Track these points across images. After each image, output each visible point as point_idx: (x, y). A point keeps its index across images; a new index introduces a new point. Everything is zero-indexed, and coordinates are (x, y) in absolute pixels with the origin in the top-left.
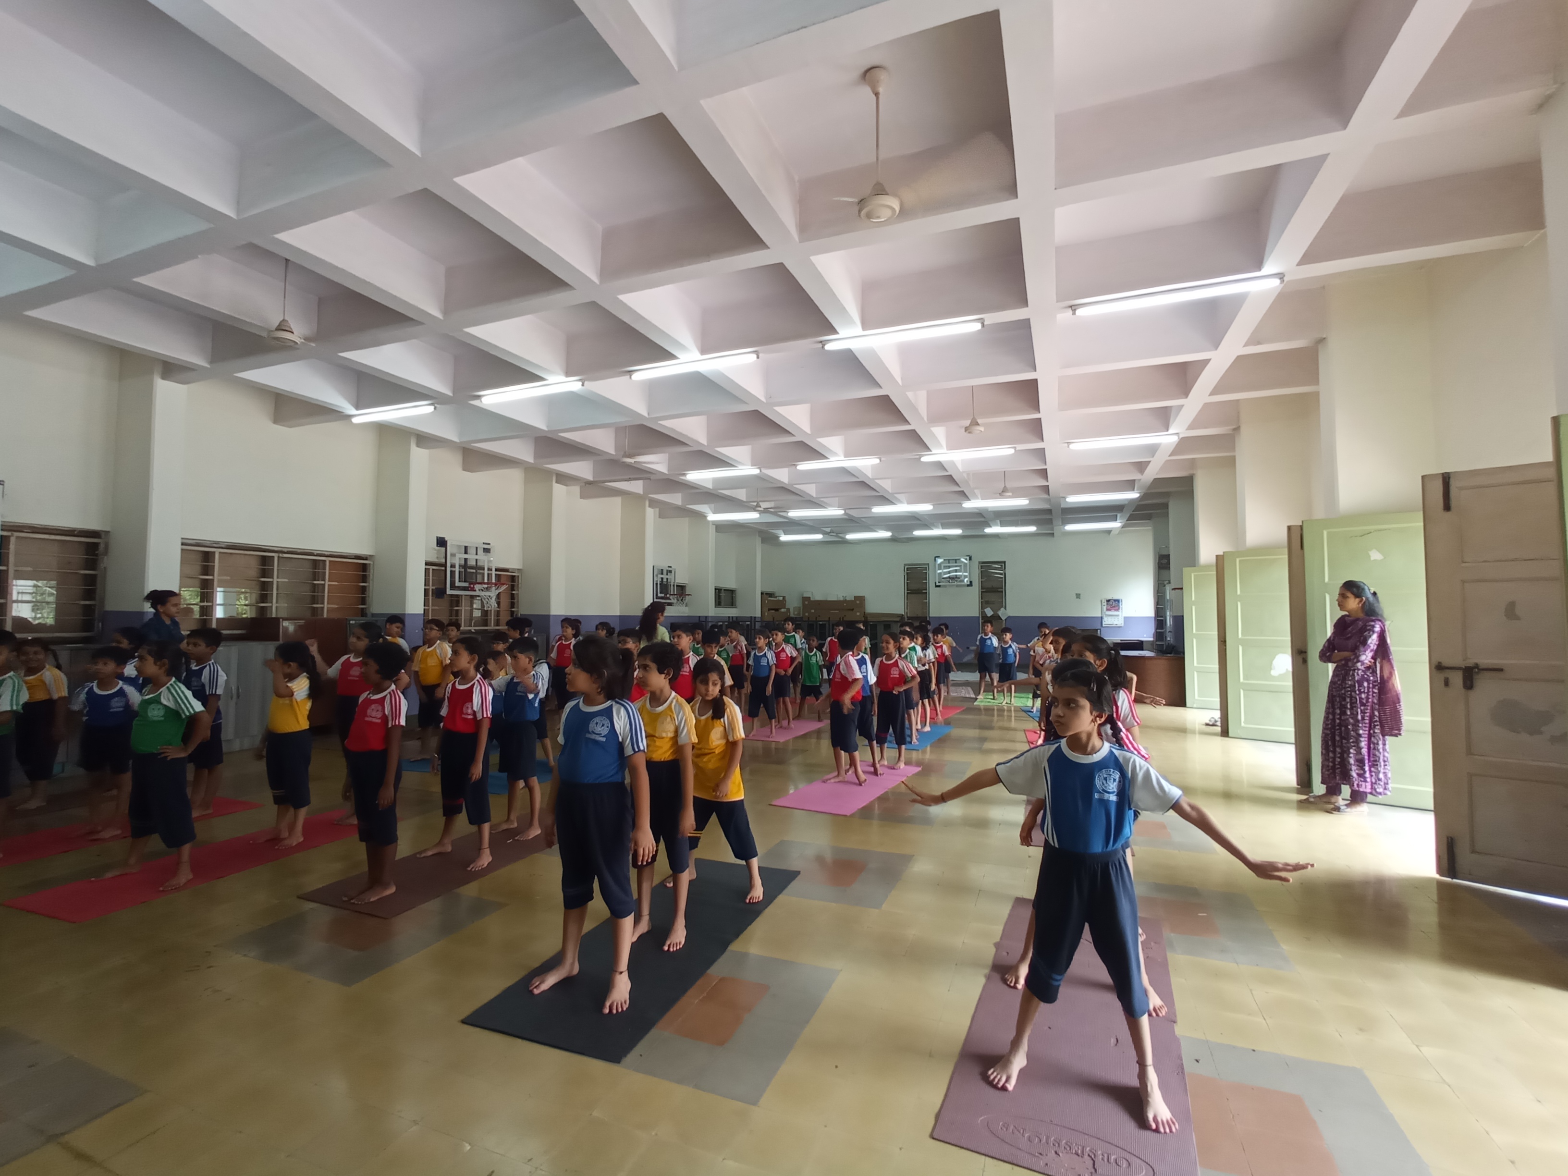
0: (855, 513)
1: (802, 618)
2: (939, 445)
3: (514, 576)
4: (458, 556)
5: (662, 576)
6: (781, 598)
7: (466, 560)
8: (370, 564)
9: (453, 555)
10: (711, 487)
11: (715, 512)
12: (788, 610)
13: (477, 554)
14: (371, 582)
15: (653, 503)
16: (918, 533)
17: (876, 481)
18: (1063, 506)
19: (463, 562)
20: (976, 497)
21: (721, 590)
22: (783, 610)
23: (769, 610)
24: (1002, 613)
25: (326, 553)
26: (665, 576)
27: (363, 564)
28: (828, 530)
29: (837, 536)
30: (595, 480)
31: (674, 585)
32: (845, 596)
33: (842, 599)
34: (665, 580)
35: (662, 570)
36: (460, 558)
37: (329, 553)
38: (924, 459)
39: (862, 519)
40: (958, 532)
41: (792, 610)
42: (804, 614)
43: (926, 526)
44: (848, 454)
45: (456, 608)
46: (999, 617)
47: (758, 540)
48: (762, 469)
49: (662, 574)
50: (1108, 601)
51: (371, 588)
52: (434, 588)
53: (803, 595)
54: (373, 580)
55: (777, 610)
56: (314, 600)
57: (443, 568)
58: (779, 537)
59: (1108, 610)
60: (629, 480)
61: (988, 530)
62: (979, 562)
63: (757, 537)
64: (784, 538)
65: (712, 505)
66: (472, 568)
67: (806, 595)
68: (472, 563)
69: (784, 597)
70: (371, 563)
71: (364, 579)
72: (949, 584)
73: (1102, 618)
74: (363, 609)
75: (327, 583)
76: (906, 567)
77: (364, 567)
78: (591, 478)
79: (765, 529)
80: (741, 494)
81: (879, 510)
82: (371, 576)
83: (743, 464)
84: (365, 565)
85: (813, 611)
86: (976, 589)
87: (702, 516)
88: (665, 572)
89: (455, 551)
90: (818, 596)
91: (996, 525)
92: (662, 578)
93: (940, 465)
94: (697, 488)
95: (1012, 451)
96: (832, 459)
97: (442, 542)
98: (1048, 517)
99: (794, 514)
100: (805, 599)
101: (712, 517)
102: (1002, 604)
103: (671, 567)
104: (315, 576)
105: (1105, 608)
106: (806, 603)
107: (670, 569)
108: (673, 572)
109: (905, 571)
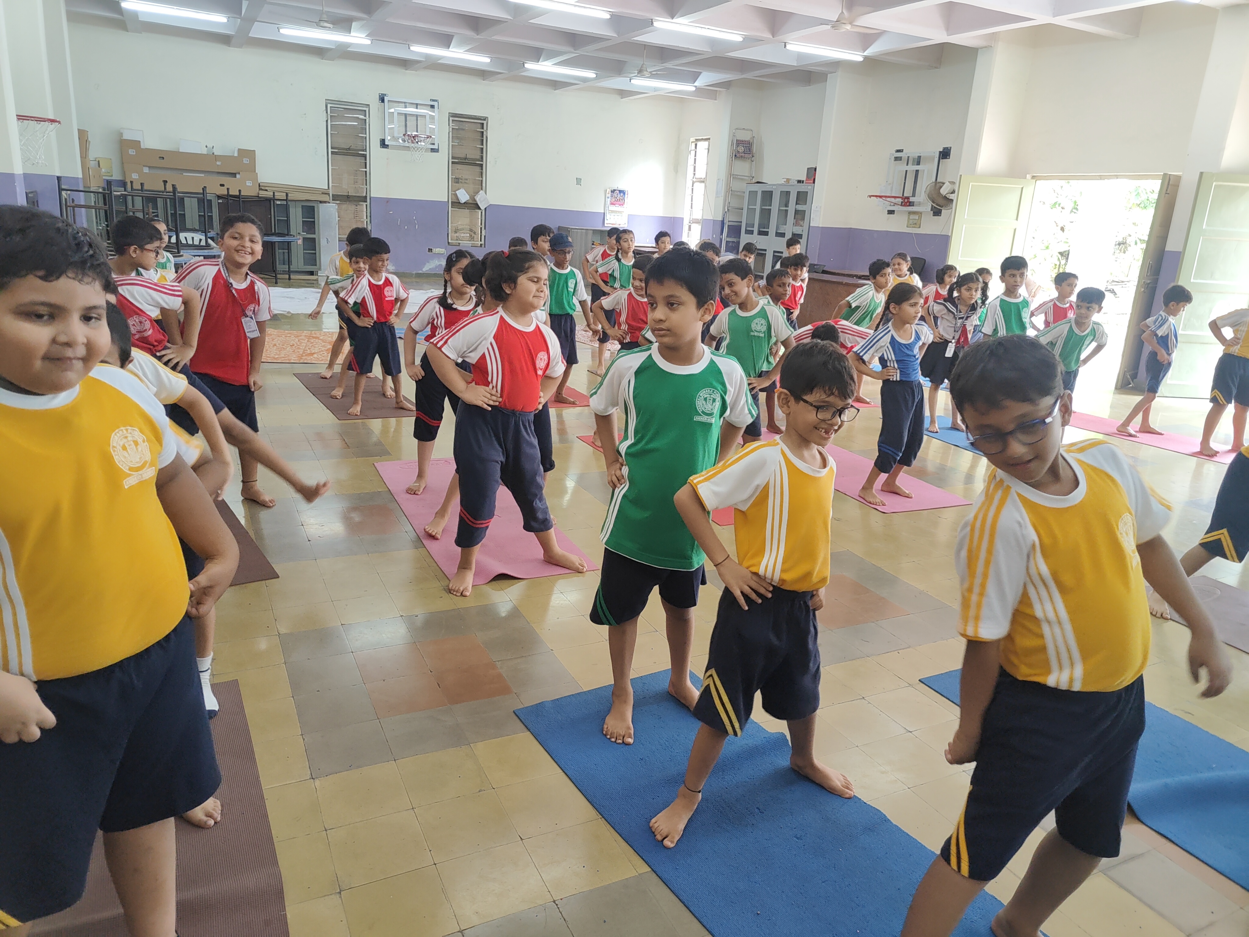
1: (122, 182)
24: (480, 199)
42: (124, 173)
46: (477, 204)
50: (613, 191)
59: (612, 204)
62: (449, 113)
73: (604, 213)
76: (329, 106)
85: (146, 170)
86: (443, 158)
100: (128, 145)
102: (480, 185)
105: (608, 200)
109: (327, 112)
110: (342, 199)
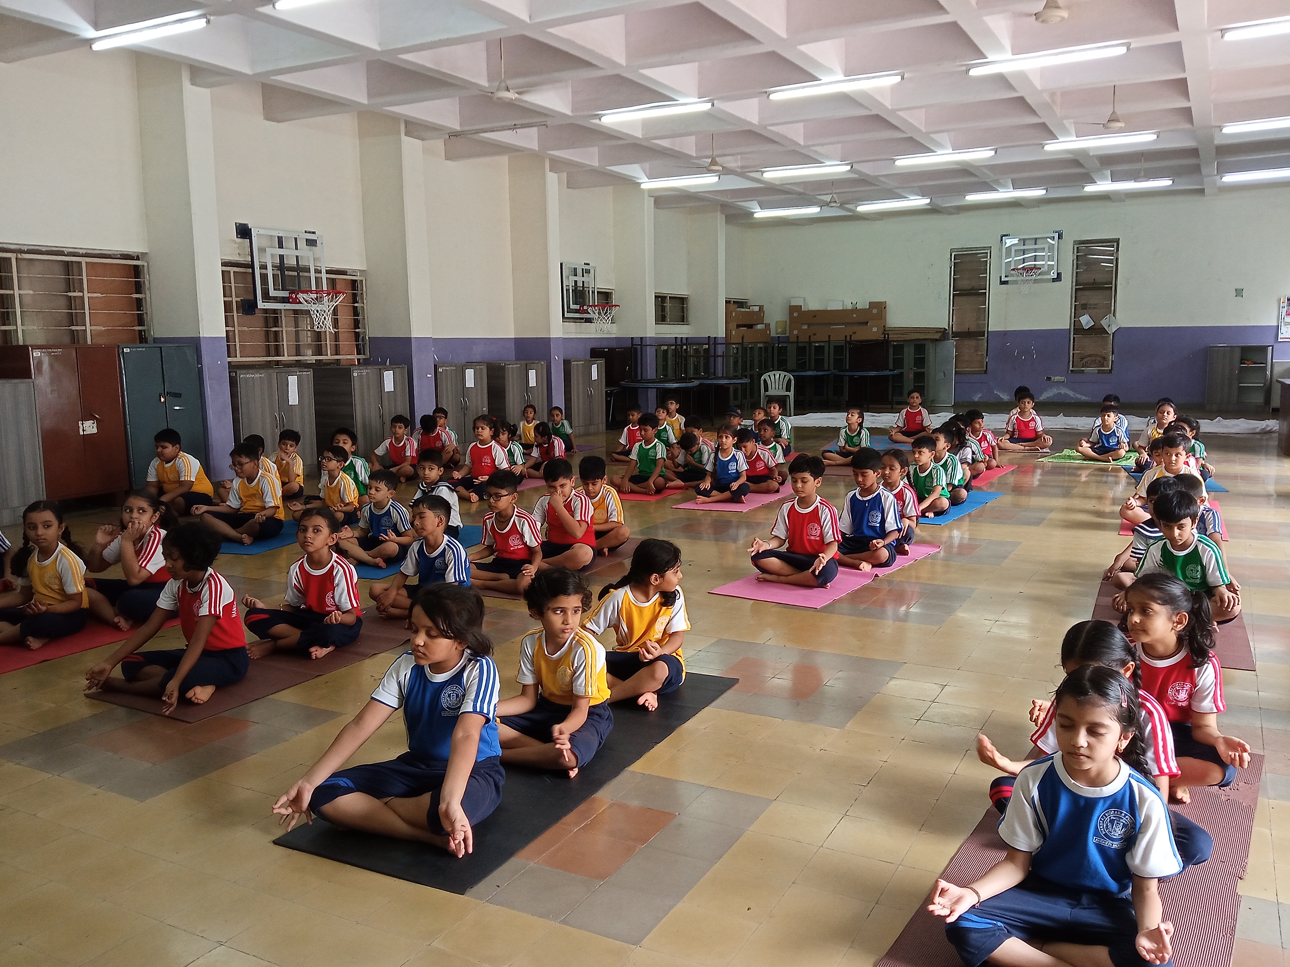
0: (867, 169)
1: (788, 337)
2: (998, 46)
3: (356, 281)
4: (269, 251)
5: (576, 278)
6: (756, 309)
7: (282, 257)
8: (143, 266)
9: (262, 250)
10: (639, 134)
11: (652, 176)
12: (768, 326)
13: (297, 249)
14: (148, 292)
15: (557, 165)
16: (973, 198)
17: (898, 113)
18: (1218, 141)
19: (278, 261)
20: (1066, 132)
21: (666, 297)
22: (760, 327)
23: (738, 326)
24: (1107, 323)
25: (81, 251)
26: (580, 279)
27: (135, 266)
28: (827, 198)
29: (842, 206)
30: (466, 128)
31: (593, 292)
32: (854, 303)
33: (850, 307)
34: (580, 284)
35: (575, 269)
36: (273, 256)
37: (84, 252)
38: (974, 72)
39: (881, 178)
40: (1038, 193)
41: (773, 327)
42: (791, 331)
43: (987, 187)
44: (850, 72)
45: (274, 329)
46: (1104, 329)
47: (720, 219)
48: (715, 102)
49: (576, 275)
51: (148, 299)
52: (239, 299)
53: (790, 302)
54: (149, 289)
55: (750, 326)
56: (72, 319)
57: (250, 270)
58: (753, 213)
59: (1288, 314)
60: (515, 127)
61: (1090, 189)
62: (1075, 241)
63: (719, 213)
64: (761, 214)
65: (647, 165)
66: (291, 269)
67: (794, 303)
68: (291, 261)
69: (761, 307)
70: (146, 264)
71: (138, 288)
72: (1021, 278)
73: (1277, 327)
74: (140, 331)
75: (86, 295)
76: (953, 254)
77: (137, 271)
78: (457, 127)
79: (730, 201)
80: (689, 146)
81: (905, 162)
82: (147, 283)
83: (685, 95)
84: (136, 267)
85: (805, 327)
86: (1067, 286)
87: (632, 184)
88: (579, 272)
89: (265, 243)
90: (813, 305)
91: (1104, 178)
92: (576, 282)
93: (1001, 80)
94: (620, 139)
95: (1123, 50)
96: (825, 79)
97: (244, 232)
98: (1193, 161)
99: (773, 175)
100: (794, 309)
101: (648, 184)
102: (1109, 309)
103: (588, 264)
104: (69, 285)
105: (1284, 311)
106: (795, 314)
107: (587, 267)
108: (592, 272)
109: (951, 260)
110: (963, 335)
